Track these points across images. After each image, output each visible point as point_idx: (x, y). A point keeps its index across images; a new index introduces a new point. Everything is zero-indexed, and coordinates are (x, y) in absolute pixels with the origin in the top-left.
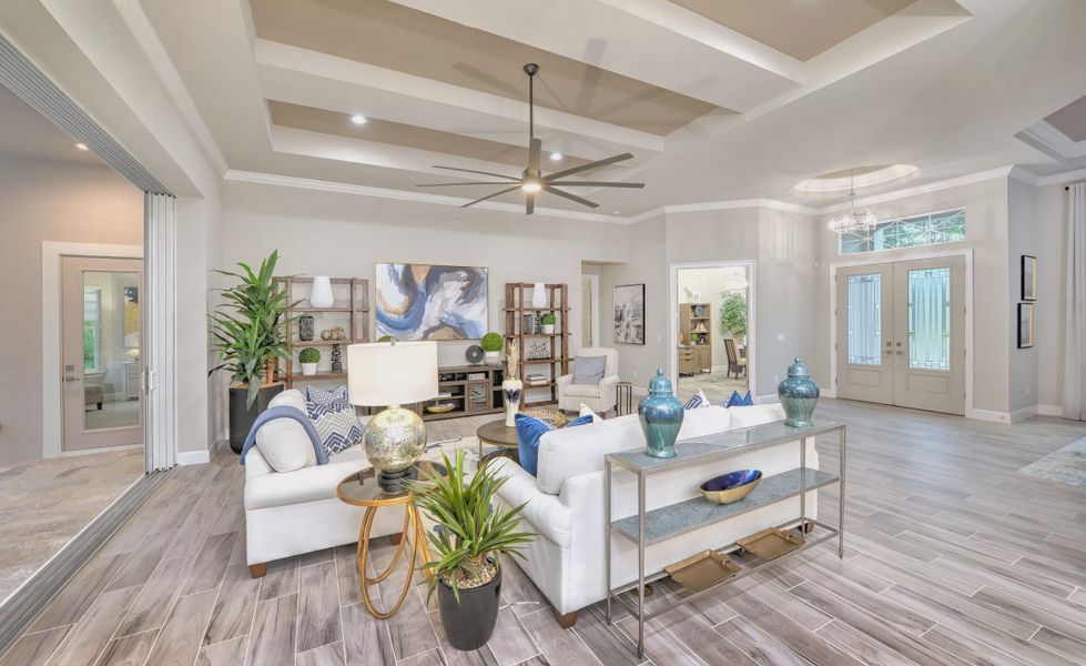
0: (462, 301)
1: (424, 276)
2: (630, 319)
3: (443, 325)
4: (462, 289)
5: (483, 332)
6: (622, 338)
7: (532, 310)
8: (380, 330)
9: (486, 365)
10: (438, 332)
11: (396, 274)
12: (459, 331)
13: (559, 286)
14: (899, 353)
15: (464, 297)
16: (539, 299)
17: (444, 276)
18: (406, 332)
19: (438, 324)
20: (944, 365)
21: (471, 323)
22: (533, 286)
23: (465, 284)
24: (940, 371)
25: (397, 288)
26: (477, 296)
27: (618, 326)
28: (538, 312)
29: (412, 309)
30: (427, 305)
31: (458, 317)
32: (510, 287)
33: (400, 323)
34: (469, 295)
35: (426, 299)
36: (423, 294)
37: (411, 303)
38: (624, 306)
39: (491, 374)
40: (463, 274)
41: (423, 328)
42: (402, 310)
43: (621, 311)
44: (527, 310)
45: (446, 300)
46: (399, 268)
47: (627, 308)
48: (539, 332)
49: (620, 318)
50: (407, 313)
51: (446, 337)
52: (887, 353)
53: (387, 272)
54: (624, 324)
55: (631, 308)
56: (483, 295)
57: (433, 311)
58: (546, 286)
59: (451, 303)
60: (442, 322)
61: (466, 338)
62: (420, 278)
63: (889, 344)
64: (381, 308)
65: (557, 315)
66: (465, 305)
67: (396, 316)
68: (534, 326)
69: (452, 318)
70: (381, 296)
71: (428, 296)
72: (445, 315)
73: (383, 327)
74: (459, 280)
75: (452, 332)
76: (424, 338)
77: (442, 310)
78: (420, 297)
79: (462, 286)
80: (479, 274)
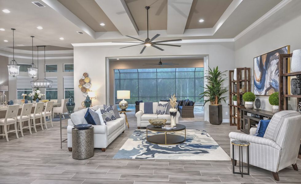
4: (277, 64)
10: (269, 91)
12: (276, 90)
15: (278, 69)
17: (271, 58)
18: (261, 91)
19: (269, 86)
23: (278, 60)
25: (258, 68)
29: (262, 79)
30: (266, 76)
31: (276, 82)
33: (259, 86)
35: (266, 73)
37: (262, 76)
40: (277, 54)
41: (265, 89)
42: (259, 80)
45: (272, 72)
46: (259, 58)
50: (261, 81)
57: (268, 79)
59: (274, 73)
62: (264, 62)
64: (255, 79)
67: (258, 83)
69: (274, 83)
70: (255, 74)
71: (266, 71)
72: (272, 82)
73: (255, 88)
74: (276, 58)
75: (274, 92)
76: (265, 94)
77: (271, 78)
78: (264, 72)
79: (277, 62)
80: (283, 52)
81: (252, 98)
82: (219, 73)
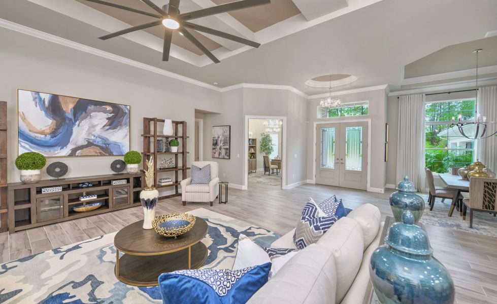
0: (108, 127)
1: (71, 106)
2: (222, 145)
3: (90, 144)
4: (107, 119)
5: (126, 150)
6: (216, 155)
7: (163, 136)
8: (24, 147)
9: (128, 174)
10: (85, 149)
11: (42, 102)
12: (105, 149)
13: (182, 123)
14: (342, 163)
15: (110, 125)
16: (168, 130)
17: (91, 108)
18: (52, 150)
19: (86, 143)
20: (360, 169)
21: (115, 144)
22: (163, 121)
23: (110, 115)
24: (357, 171)
25: (43, 113)
26: (121, 125)
27: (214, 149)
28: (167, 137)
29: (60, 131)
30: (75, 129)
31: (105, 140)
32: (147, 121)
33: (46, 142)
34: (112, 124)
35: (74, 124)
36: (70, 120)
37: (58, 126)
38: (218, 137)
39: (131, 180)
40: (109, 108)
41: (70, 147)
42: (48, 131)
43: (216, 140)
44: (159, 136)
45: (93, 126)
46: (46, 98)
47: (220, 139)
48: (168, 151)
49: (215, 144)
50: (54, 133)
51: (93, 154)
52: (336, 163)
53: (32, 99)
54: (218, 147)
55: (223, 139)
56: (126, 124)
57: (80, 133)
58: (173, 122)
59: (98, 128)
60: (89, 142)
61: (111, 154)
63: (338, 159)
64: (24, 128)
65: (180, 140)
66: (111, 131)
67: (43, 136)
68: (164, 147)
69: (98, 140)
70: (24, 119)
71: (76, 121)
72: (93, 137)
73: (24, 143)
74: (105, 112)
75: (98, 150)
76: (73, 154)
77: (90, 133)
78: (67, 122)
79: (108, 117)
80: (123, 109)
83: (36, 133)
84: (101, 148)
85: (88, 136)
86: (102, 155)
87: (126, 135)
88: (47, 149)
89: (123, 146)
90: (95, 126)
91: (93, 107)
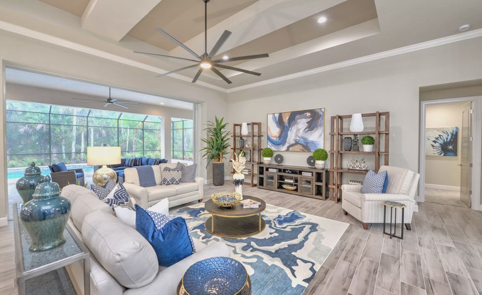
0: (308, 129)
1: (287, 118)
3: (297, 143)
4: (308, 123)
7: (351, 134)
8: (269, 145)
10: (294, 147)
11: (275, 118)
12: (306, 146)
15: (309, 128)
16: (357, 125)
17: (297, 117)
18: (279, 147)
19: (294, 142)
21: (313, 142)
22: (350, 117)
23: (309, 120)
25: (276, 125)
26: (317, 126)
28: (355, 135)
29: (282, 135)
30: (289, 133)
31: (305, 139)
33: (277, 142)
34: (311, 126)
35: (288, 130)
36: (287, 127)
37: (282, 132)
40: (308, 114)
41: (287, 145)
42: (277, 135)
44: (347, 134)
45: (298, 130)
46: (277, 115)
48: (358, 150)
50: (280, 137)
51: (299, 150)
53: (272, 118)
56: (320, 125)
57: (292, 137)
58: (363, 115)
59: (301, 131)
60: (296, 142)
61: (309, 151)
62: (286, 119)
64: (270, 135)
66: (309, 132)
67: (275, 139)
68: (353, 146)
69: (302, 140)
70: (269, 130)
71: (289, 128)
72: (298, 138)
73: (270, 143)
74: (306, 118)
75: (301, 148)
76: (288, 150)
77: (296, 135)
78: (286, 129)
79: (307, 121)
80: (318, 113)
81: (270, 153)
82: (223, 127)
83: (273, 137)
84: (303, 146)
85: (296, 137)
86: (303, 151)
87: (321, 135)
88: (277, 146)
89: (318, 145)
90: (300, 129)
91: (298, 115)
